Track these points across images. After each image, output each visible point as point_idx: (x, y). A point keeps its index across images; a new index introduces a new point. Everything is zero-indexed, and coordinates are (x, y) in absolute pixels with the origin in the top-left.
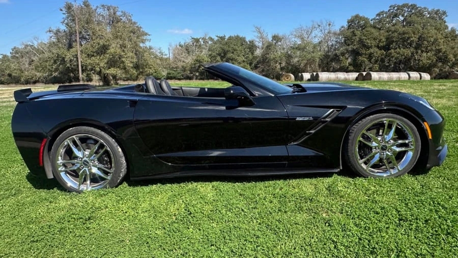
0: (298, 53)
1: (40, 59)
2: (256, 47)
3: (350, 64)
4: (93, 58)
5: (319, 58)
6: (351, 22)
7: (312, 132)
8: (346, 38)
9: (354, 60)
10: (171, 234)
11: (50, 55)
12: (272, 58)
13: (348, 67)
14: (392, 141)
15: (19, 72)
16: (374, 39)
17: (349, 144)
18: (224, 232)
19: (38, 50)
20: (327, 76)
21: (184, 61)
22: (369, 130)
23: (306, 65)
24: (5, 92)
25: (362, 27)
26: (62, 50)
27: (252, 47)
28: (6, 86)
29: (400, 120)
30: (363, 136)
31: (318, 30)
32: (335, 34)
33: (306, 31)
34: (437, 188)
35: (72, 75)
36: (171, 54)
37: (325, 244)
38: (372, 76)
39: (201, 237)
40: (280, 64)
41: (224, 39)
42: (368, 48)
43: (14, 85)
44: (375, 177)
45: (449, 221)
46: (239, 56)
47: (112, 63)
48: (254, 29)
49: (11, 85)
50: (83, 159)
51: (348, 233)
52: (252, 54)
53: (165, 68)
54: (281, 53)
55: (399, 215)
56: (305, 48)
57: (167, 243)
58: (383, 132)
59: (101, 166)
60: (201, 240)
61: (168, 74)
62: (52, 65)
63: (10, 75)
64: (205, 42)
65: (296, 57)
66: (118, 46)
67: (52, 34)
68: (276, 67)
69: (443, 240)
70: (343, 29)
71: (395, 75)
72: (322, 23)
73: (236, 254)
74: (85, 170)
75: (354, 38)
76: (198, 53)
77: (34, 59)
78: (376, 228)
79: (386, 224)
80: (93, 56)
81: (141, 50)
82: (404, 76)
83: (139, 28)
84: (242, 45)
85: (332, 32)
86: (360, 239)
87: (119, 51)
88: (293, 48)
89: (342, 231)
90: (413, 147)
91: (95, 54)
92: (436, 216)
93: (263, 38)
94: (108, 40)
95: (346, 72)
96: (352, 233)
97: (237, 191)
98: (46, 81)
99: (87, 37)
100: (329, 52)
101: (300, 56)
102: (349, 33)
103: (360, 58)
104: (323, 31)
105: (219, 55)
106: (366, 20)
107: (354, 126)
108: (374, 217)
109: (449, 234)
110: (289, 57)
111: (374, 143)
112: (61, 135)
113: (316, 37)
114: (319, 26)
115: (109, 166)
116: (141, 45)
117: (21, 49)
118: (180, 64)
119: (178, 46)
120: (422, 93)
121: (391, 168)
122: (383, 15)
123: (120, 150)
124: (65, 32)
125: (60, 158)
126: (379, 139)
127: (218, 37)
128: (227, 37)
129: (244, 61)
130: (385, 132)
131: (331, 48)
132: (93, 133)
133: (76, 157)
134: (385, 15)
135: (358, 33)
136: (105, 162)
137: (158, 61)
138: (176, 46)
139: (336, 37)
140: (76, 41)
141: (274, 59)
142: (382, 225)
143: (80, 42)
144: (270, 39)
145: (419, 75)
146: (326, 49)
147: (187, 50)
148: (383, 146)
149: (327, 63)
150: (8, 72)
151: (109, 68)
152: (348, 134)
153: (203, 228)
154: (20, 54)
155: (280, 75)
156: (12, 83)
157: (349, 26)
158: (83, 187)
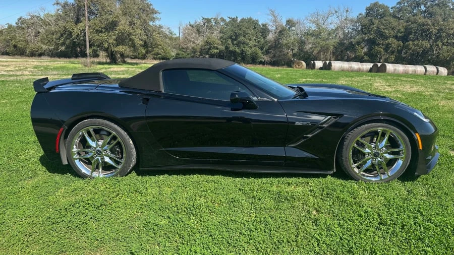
0: (312, 39)
1: (46, 31)
2: (269, 31)
3: (365, 54)
4: (101, 34)
5: (333, 46)
6: (369, 10)
7: (310, 136)
8: (363, 26)
10: (175, 223)
11: (57, 28)
12: (284, 43)
13: (363, 57)
14: (384, 149)
15: (24, 43)
16: (393, 29)
17: (344, 149)
18: (222, 224)
19: (44, 22)
20: (340, 65)
21: (194, 42)
22: (363, 137)
23: (319, 53)
24: (10, 63)
25: (381, 15)
26: (70, 24)
27: (264, 31)
28: (11, 57)
29: (393, 130)
30: (358, 143)
31: (335, 16)
32: (352, 21)
33: (322, 17)
34: (422, 195)
35: (78, 49)
36: (181, 34)
37: (310, 241)
38: (387, 67)
39: (202, 227)
40: (292, 50)
41: (237, 20)
42: (386, 38)
43: (19, 57)
44: (366, 181)
45: (422, 228)
46: (250, 40)
47: (121, 40)
48: (269, 12)
49: (17, 57)
50: (97, 149)
51: (332, 233)
52: (265, 38)
53: (174, 48)
54: (294, 38)
55: (380, 219)
56: (319, 34)
57: (171, 231)
58: (377, 140)
59: (112, 155)
60: (201, 230)
61: (178, 54)
62: (59, 38)
63: (15, 46)
64: (217, 23)
65: (310, 43)
66: (128, 23)
67: (59, 7)
68: (288, 53)
69: (414, 244)
70: (360, 16)
71: (411, 68)
72: (339, 9)
73: (231, 245)
74: (98, 158)
75: (371, 27)
76: (209, 34)
77: (40, 31)
78: (357, 230)
79: (367, 227)
80: (101, 32)
81: (150, 29)
82: (420, 69)
83: (149, 6)
84: (255, 28)
85: (349, 19)
86: (341, 239)
87: (128, 28)
88: (307, 34)
89: (327, 230)
90: (403, 156)
91: (104, 30)
92: (413, 223)
93: (276, 22)
94: (117, 16)
95: (361, 62)
96: (335, 233)
97: (237, 186)
98: (52, 54)
99: (96, 12)
100: (344, 41)
101: (314, 43)
102: (366, 22)
103: (376, 47)
104: (340, 18)
105: (231, 37)
106: (385, 8)
107: (349, 133)
108: (357, 220)
109: (420, 239)
110: (302, 43)
111: (367, 149)
112: (76, 126)
113: (332, 23)
114: (336, 12)
115: (120, 156)
116: (151, 23)
117: (28, 19)
118: (190, 45)
119: (188, 26)
120: (432, 93)
121: (382, 173)
122: (404, 4)
123: (131, 142)
124: (73, 5)
125: (75, 146)
126: (373, 146)
127: (229, 18)
128: (239, 19)
129: (255, 46)
130: (378, 140)
131: (347, 36)
132: (107, 126)
133: (90, 147)
134: (406, 4)
135: (376, 22)
136: (116, 153)
137: (168, 41)
138: (187, 26)
139: (353, 24)
140: (84, 15)
141: (286, 44)
142: (362, 227)
143: (89, 17)
144: (284, 24)
145: (436, 69)
146: (342, 36)
147: (198, 30)
148: (376, 152)
149: (342, 52)
150: (14, 42)
151: (117, 45)
152: (343, 139)
153: (203, 219)
154: (25, 25)
155: (292, 61)
156: (17, 54)
157: (367, 14)
158: (95, 174)
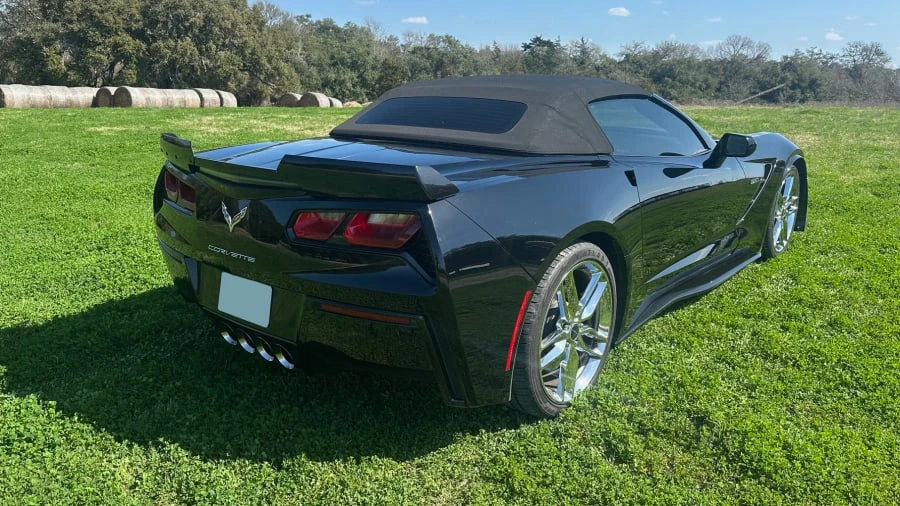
3: (70, 67)
9: (78, 56)
38: (132, 95)
42: (109, 31)
82: (191, 97)
103: (91, 53)
